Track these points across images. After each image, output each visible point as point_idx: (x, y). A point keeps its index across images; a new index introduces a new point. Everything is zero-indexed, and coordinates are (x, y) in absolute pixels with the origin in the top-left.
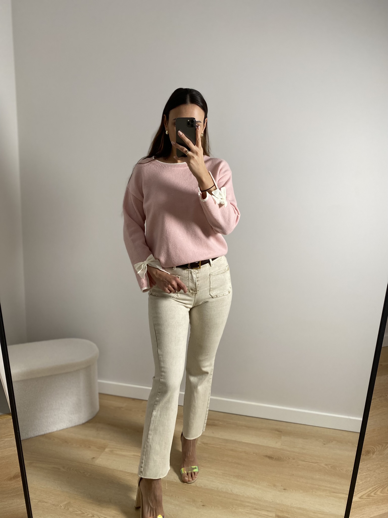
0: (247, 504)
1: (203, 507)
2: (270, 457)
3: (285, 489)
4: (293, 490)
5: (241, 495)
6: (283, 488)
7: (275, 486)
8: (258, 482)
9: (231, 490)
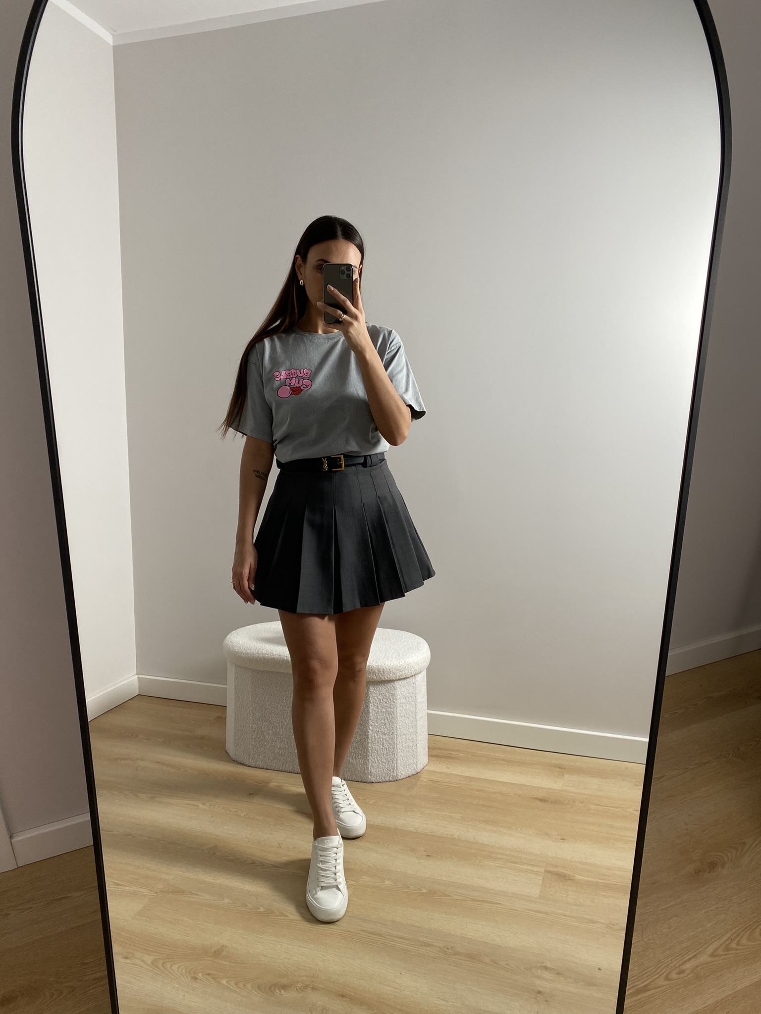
0: (500, 856)
1: (428, 857)
2: (541, 800)
3: (563, 839)
4: (576, 841)
5: (490, 844)
6: (560, 838)
7: (547, 834)
8: (519, 829)
9: (474, 839)
